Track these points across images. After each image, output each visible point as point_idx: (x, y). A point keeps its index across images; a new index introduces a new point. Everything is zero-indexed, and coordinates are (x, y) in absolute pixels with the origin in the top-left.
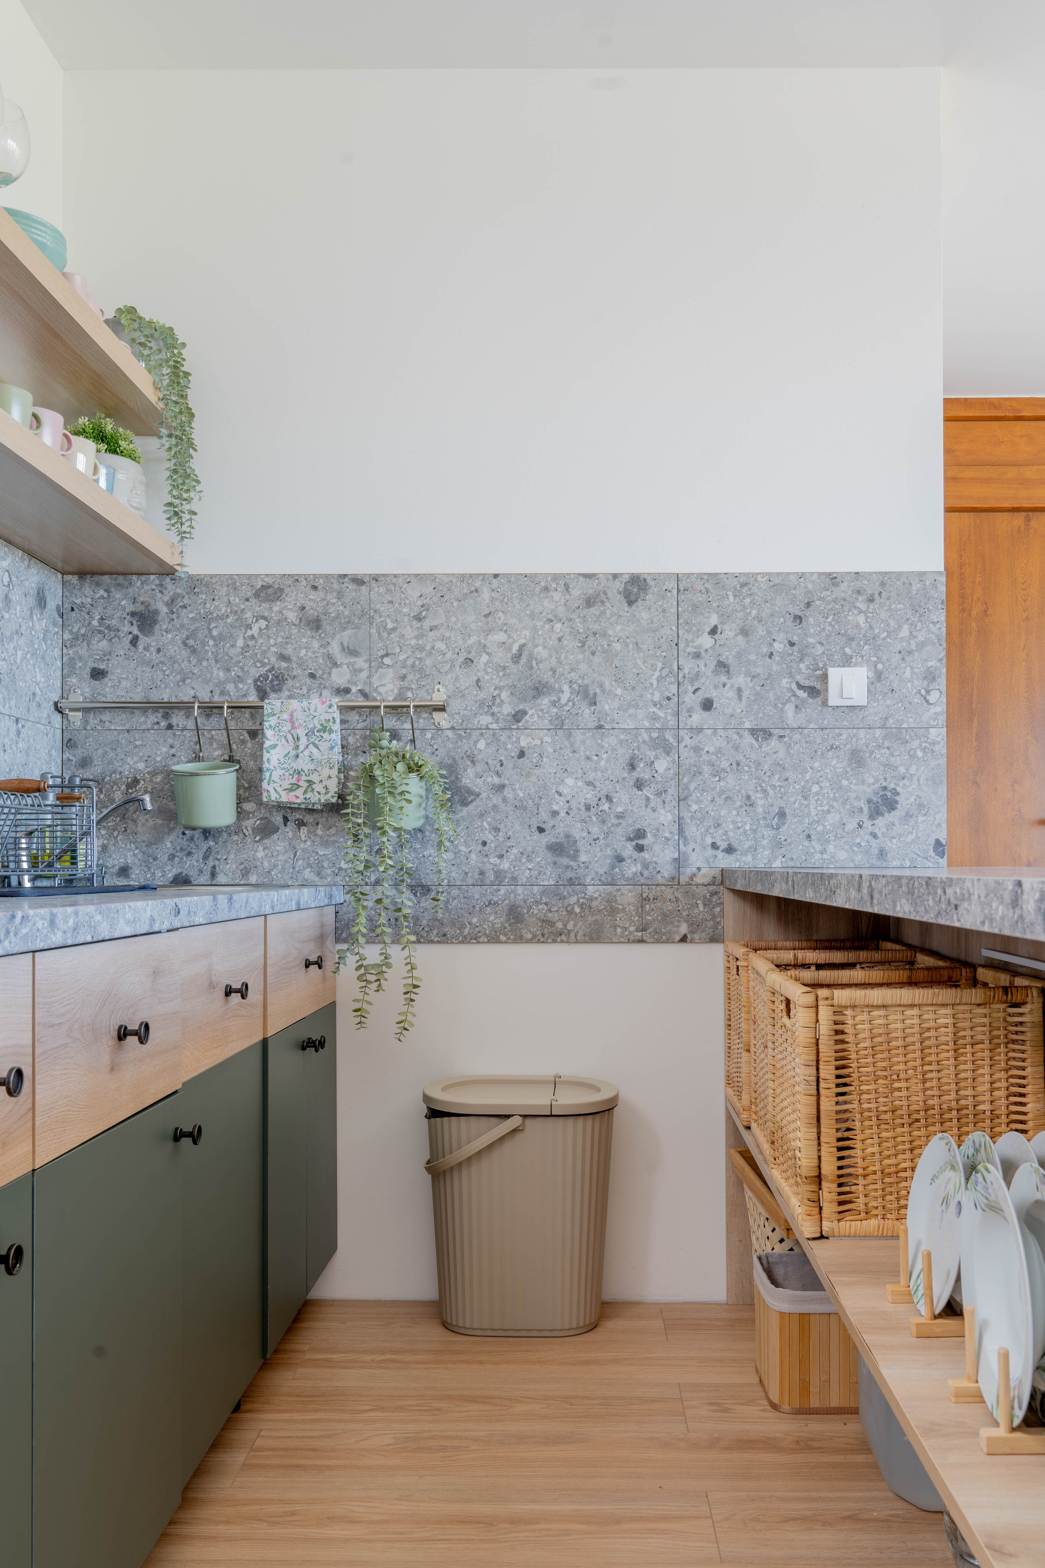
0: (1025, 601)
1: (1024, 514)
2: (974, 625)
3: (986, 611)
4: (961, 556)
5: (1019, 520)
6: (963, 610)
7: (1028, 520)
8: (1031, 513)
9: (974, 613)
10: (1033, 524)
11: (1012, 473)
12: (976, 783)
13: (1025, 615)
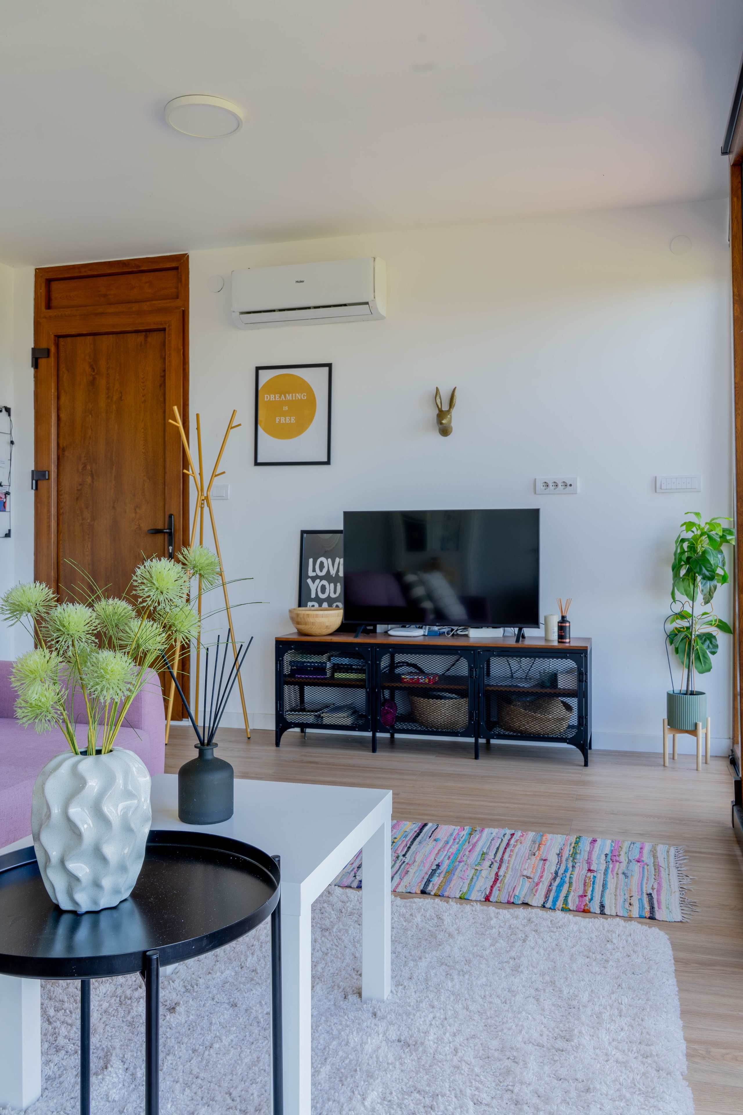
0: (144, 390)
1: (144, 333)
2: (114, 407)
3: (121, 397)
4: (108, 363)
5: (141, 338)
6: (108, 398)
7: (146, 337)
8: (148, 333)
9: (115, 399)
10: (149, 339)
11: (135, 307)
12: (114, 507)
13: (143, 399)
